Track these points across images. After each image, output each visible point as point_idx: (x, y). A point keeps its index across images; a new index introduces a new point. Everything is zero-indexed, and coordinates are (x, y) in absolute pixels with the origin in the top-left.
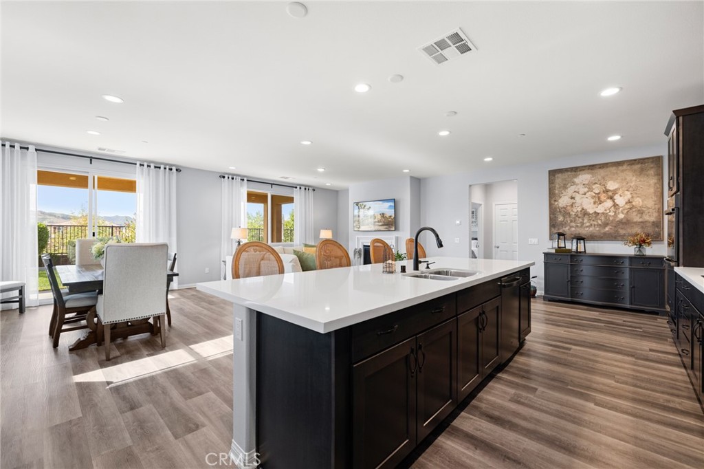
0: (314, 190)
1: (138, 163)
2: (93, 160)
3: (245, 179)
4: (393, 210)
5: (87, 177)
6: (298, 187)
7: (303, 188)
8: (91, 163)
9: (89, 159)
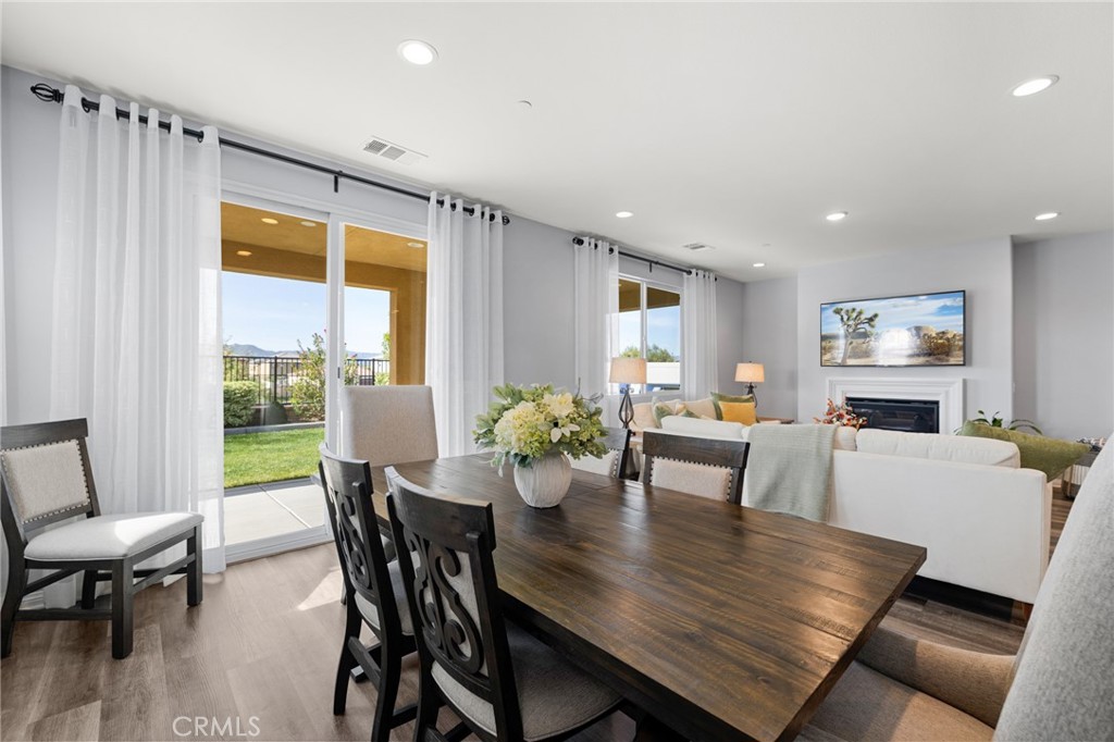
0: (716, 279)
1: (434, 197)
2: (341, 180)
4: (962, 316)
5: (325, 225)
6: (694, 271)
7: (700, 273)
8: (336, 190)
9: (332, 177)
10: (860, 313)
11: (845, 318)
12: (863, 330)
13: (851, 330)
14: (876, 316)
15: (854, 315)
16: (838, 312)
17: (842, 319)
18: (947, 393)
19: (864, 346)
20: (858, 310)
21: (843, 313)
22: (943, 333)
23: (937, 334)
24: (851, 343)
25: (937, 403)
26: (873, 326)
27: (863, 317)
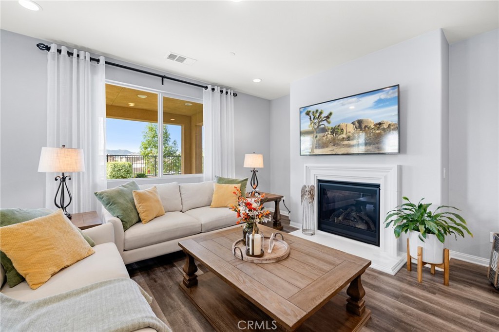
0: (235, 95)
3: (102, 60)
6: (210, 87)
7: (217, 90)
10: (321, 113)
11: (312, 117)
12: (323, 126)
13: (316, 127)
14: (331, 114)
15: (317, 115)
16: (308, 114)
17: (310, 118)
18: (386, 177)
19: (324, 138)
20: (319, 111)
21: (311, 114)
22: (380, 124)
23: (375, 125)
24: (316, 137)
25: (378, 186)
26: (329, 123)
27: (323, 116)
